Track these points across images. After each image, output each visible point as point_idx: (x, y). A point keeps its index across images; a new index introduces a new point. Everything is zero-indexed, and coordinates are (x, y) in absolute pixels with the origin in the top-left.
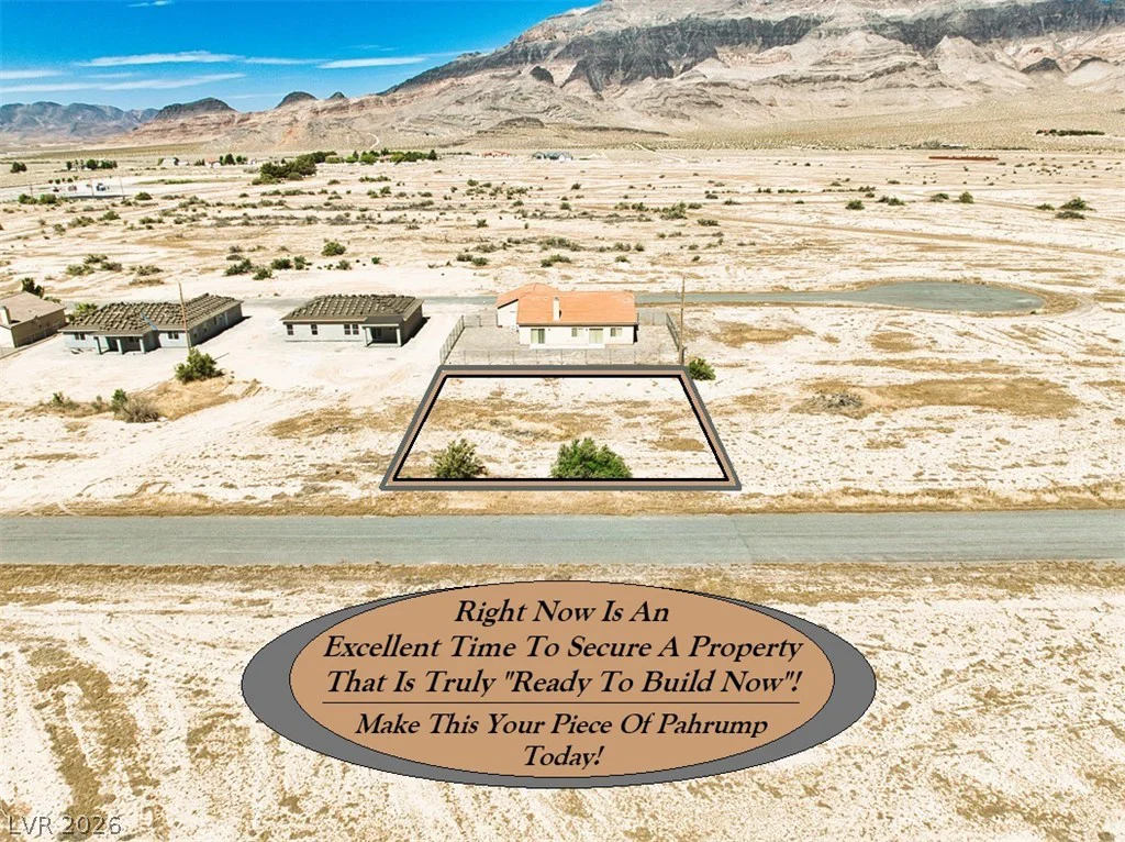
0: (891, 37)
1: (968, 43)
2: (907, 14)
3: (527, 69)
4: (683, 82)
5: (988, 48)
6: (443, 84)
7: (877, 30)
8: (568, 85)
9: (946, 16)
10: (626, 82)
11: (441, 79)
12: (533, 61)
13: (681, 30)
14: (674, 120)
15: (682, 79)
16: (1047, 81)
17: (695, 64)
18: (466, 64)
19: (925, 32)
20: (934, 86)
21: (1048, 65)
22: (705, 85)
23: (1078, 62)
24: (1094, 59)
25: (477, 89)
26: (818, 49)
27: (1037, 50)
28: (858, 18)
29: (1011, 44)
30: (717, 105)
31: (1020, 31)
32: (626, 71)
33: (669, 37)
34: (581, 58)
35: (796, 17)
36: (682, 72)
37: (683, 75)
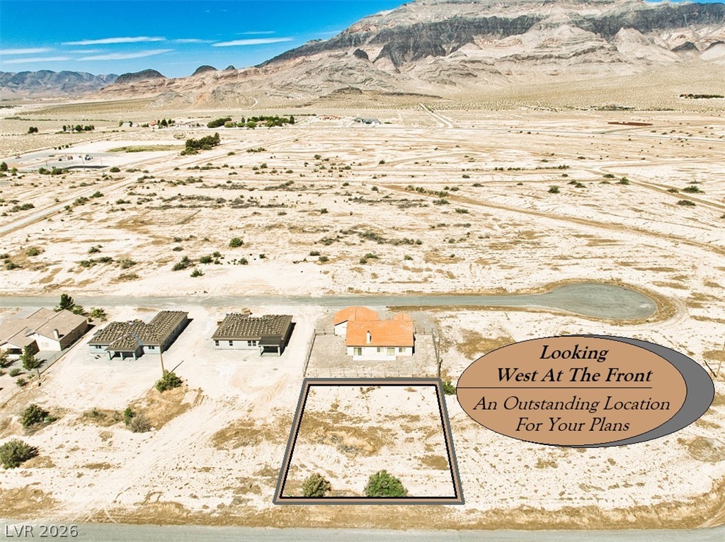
0: (587, 29)
1: (637, 32)
2: (597, 12)
3: (352, 50)
4: (451, 59)
5: (650, 35)
6: (298, 60)
7: (578, 24)
8: (377, 62)
9: (623, 14)
10: (415, 58)
11: (297, 57)
12: (355, 45)
13: (450, 24)
14: (445, 86)
15: (451, 57)
16: (688, 57)
17: (459, 47)
18: (312, 47)
19: (609, 25)
20: (614, 62)
21: (689, 46)
22: (466, 62)
23: (708, 44)
24: (719, 42)
25: (319, 64)
26: (539, 36)
27: (682, 36)
28: (565, 17)
29: (665, 32)
30: (473, 75)
31: (671, 24)
32: (415, 52)
33: (443, 29)
34: (386, 43)
35: (525, 16)
36: (451, 52)
37: (451, 54)
